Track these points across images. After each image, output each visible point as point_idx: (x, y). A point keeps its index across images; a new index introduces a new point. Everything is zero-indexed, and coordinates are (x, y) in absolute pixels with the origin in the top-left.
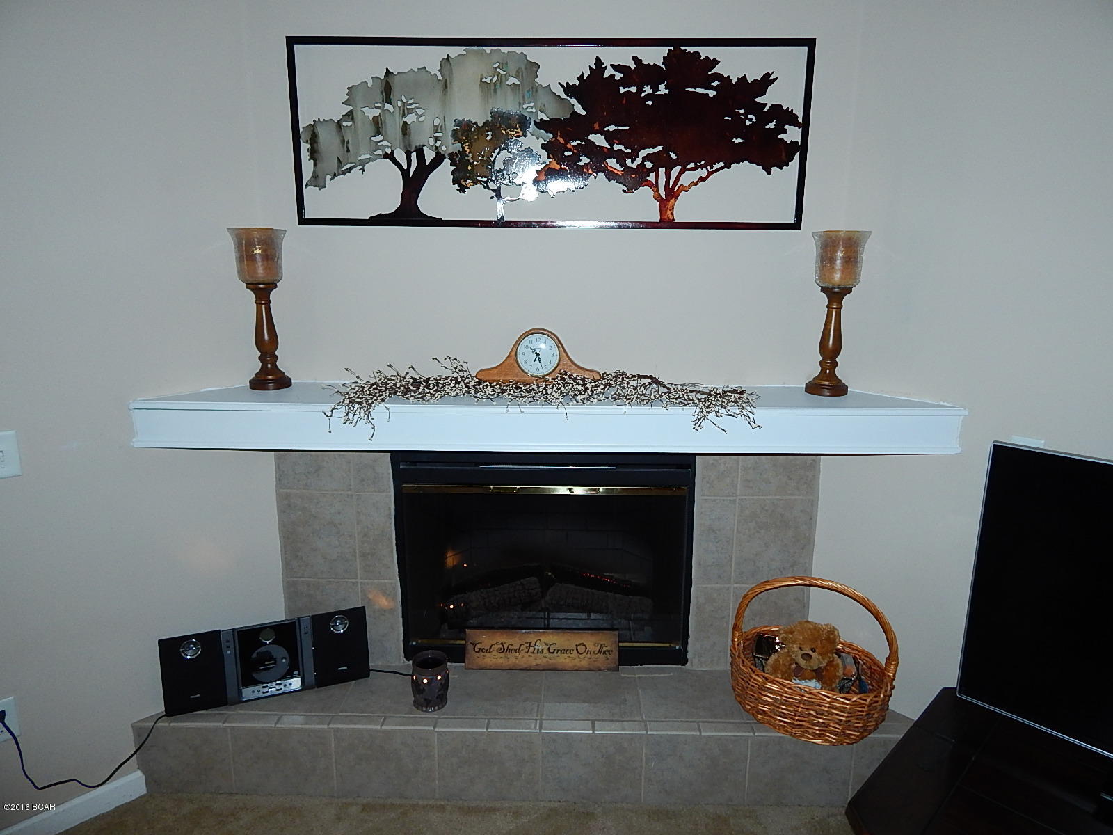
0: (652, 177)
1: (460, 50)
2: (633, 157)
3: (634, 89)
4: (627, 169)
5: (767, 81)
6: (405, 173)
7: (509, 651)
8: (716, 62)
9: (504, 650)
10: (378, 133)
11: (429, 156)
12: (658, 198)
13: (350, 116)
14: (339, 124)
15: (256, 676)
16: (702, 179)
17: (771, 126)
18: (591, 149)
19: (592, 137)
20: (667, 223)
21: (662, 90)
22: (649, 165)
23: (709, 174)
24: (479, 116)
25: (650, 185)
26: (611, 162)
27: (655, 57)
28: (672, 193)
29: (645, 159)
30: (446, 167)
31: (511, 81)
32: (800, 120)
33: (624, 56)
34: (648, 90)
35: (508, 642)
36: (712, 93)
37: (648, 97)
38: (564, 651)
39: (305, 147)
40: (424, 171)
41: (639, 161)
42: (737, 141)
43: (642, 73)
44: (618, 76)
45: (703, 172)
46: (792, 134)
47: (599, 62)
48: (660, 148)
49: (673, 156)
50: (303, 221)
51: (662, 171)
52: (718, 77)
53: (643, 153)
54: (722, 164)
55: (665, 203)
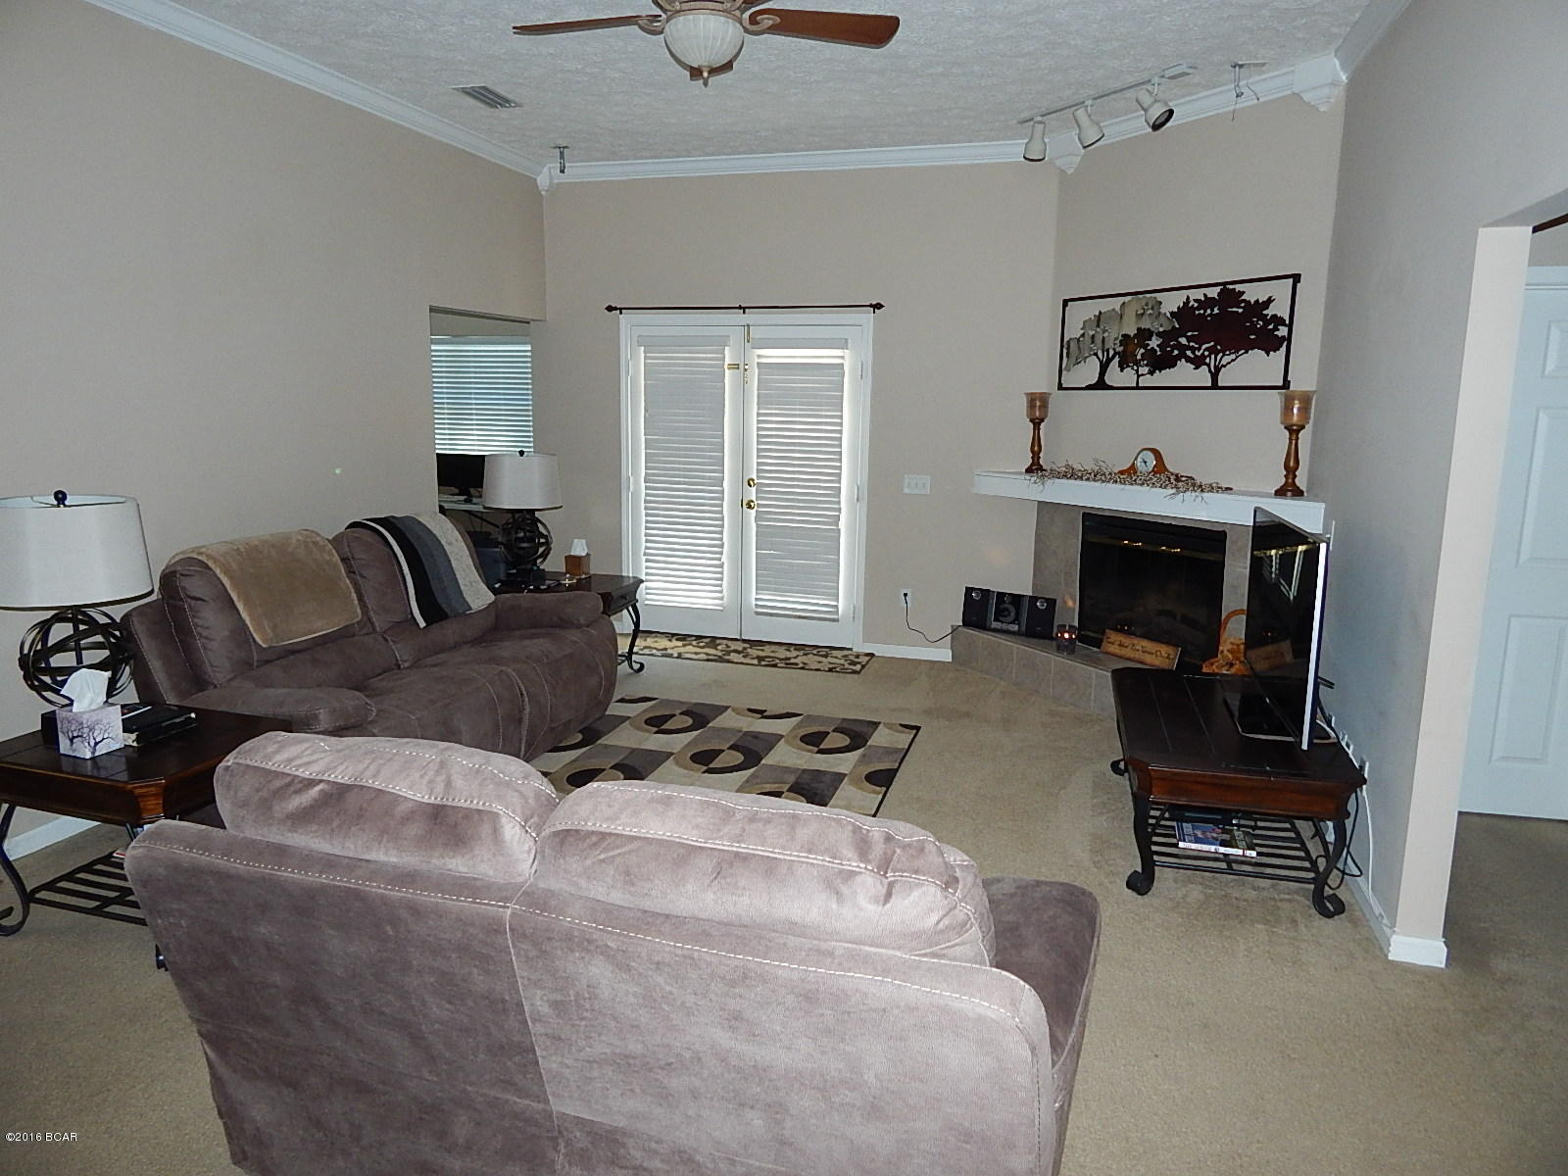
0: (1207, 361)
1: (1129, 298)
2: (1199, 350)
3: (1202, 312)
4: (1196, 356)
5: (1270, 300)
6: (1101, 362)
7: (1123, 646)
8: (1244, 293)
9: (1120, 645)
10: (1093, 342)
11: (1111, 353)
12: (1210, 371)
13: (1083, 335)
14: (1078, 340)
15: (1001, 619)
16: (1233, 360)
17: (1271, 327)
18: (1180, 346)
19: (1180, 339)
20: (1215, 386)
21: (1216, 311)
22: (1206, 353)
23: (1237, 357)
24: (1132, 332)
25: (1206, 364)
26: (1189, 353)
27: (1213, 293)
28: (1218, 369)
29: (1205, 350)
30: (1117, 359)
31: (1150, 311)
32: (1287, 322)
33: (1199, 294)
34: (1209, 311)
35: (1124, 640)
36: (1240, 310)
37: (1209, 315)
38: (1150, 653)
39: (1065, 351)
40: (1109, 360)
41: (1201, 351)
42: (1253, 337)
43: (1208, 302)
44: (1196, 305)
45: (1233, 356)
46: (1283, 331)
47: (1188, 298)
48: (1212, 343)
49: (1219, 347)
50: (1060, 387)
51: (1213, 356)
52: (1244, 301)
53: (1204, 347)
54: (1243, 351)
55: (1215, 376)
